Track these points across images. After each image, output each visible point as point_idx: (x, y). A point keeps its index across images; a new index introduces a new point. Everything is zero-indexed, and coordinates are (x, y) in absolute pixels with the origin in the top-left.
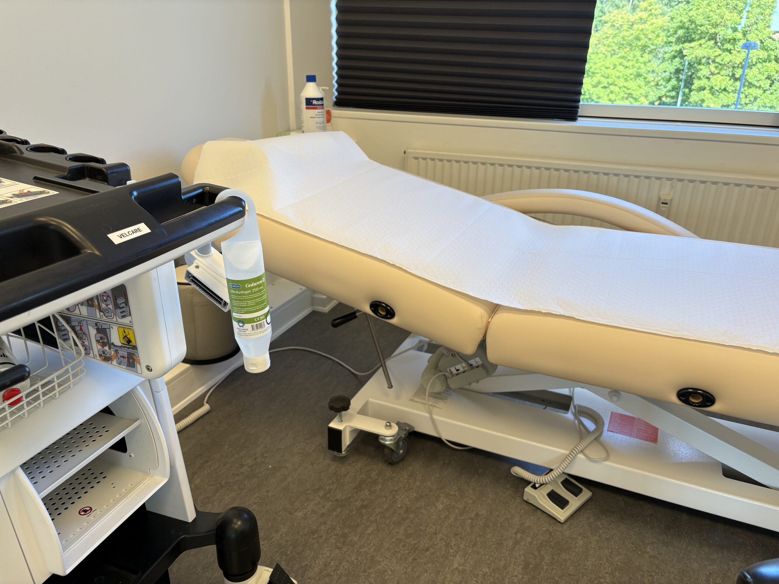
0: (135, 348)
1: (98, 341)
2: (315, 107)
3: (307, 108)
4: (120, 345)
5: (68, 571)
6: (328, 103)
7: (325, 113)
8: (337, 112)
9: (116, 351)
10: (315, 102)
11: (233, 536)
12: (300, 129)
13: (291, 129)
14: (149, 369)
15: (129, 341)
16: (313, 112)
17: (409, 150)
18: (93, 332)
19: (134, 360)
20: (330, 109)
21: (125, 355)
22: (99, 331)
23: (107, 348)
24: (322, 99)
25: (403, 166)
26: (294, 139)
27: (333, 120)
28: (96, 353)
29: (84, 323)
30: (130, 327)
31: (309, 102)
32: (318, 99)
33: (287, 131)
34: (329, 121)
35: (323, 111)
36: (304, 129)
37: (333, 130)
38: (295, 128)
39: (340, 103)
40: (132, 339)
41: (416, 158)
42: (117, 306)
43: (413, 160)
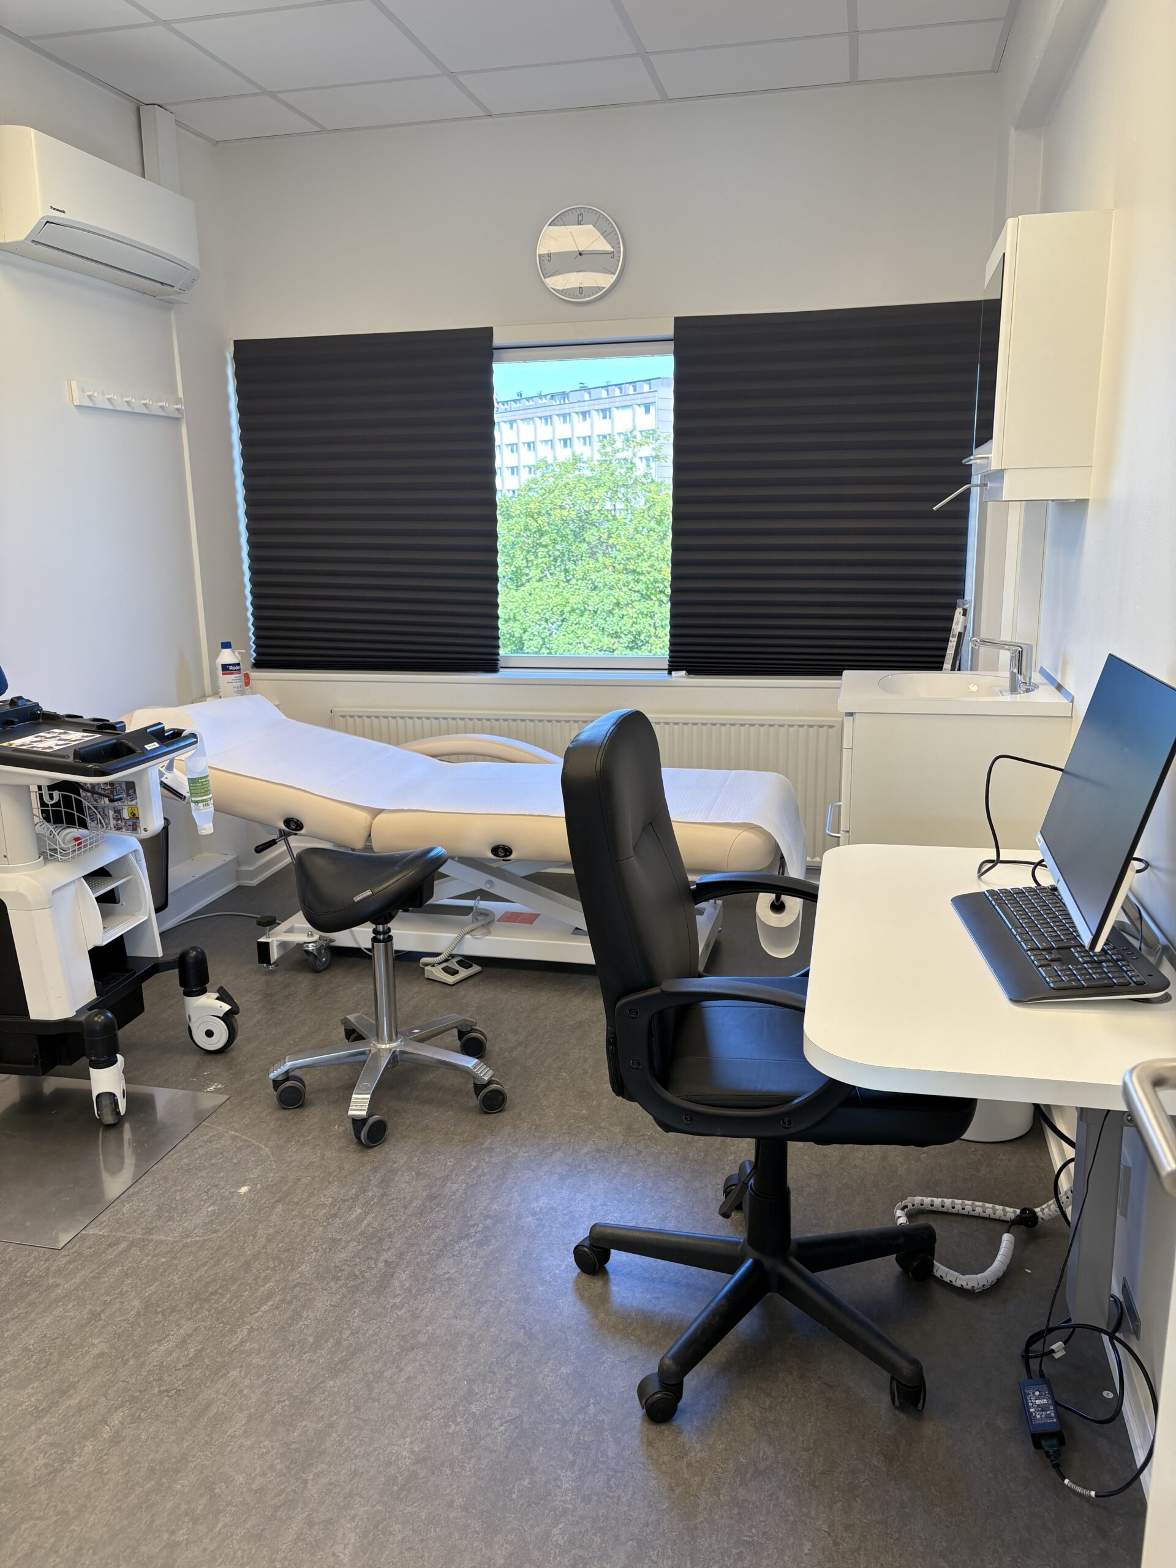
0: (138, 818)
1: (114, 818)
2: (231, 672)
3: (223, 674)
4: (128, 818)
5: (104, 944)
6: (246, 668)
7: (243, 677)
8: (257, 675)
9: (126, 823)
10: (231, 668)
11: (191, 961)
12: (216, 694)
13: (207, 695)
14: (145, 830)
15: (134, 815)
16: (230, 677)
17: (335, 709)
18: (111, 813)
19: (136, 826)
20: (248, 672)
21: (131, 824)
22: (115, 812)
23: (119, 822)
24: (238, 664)
25: (331, 725)
26: (211, 704)
27: (252, 683)
28: (112, 826)
29: (106, 809)
30: (136, 806)
31: (225, 668)
32: (234, 665)
33: (203, 697)
34: (247, 684)
35: (241, 675)
36: (221, 694)
37: (253, 694)
38: (211, 694)
39: (259, 664)
40: (136, 813)
41: (343, 716)
42: (128, 795)
43: (340, 718)
